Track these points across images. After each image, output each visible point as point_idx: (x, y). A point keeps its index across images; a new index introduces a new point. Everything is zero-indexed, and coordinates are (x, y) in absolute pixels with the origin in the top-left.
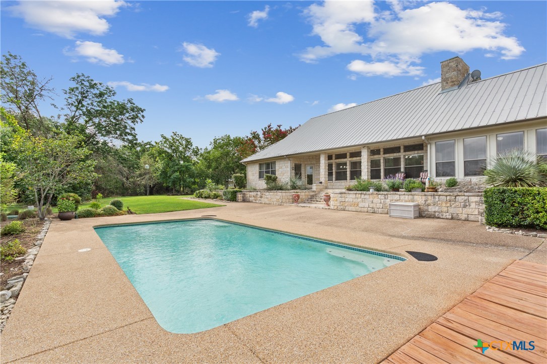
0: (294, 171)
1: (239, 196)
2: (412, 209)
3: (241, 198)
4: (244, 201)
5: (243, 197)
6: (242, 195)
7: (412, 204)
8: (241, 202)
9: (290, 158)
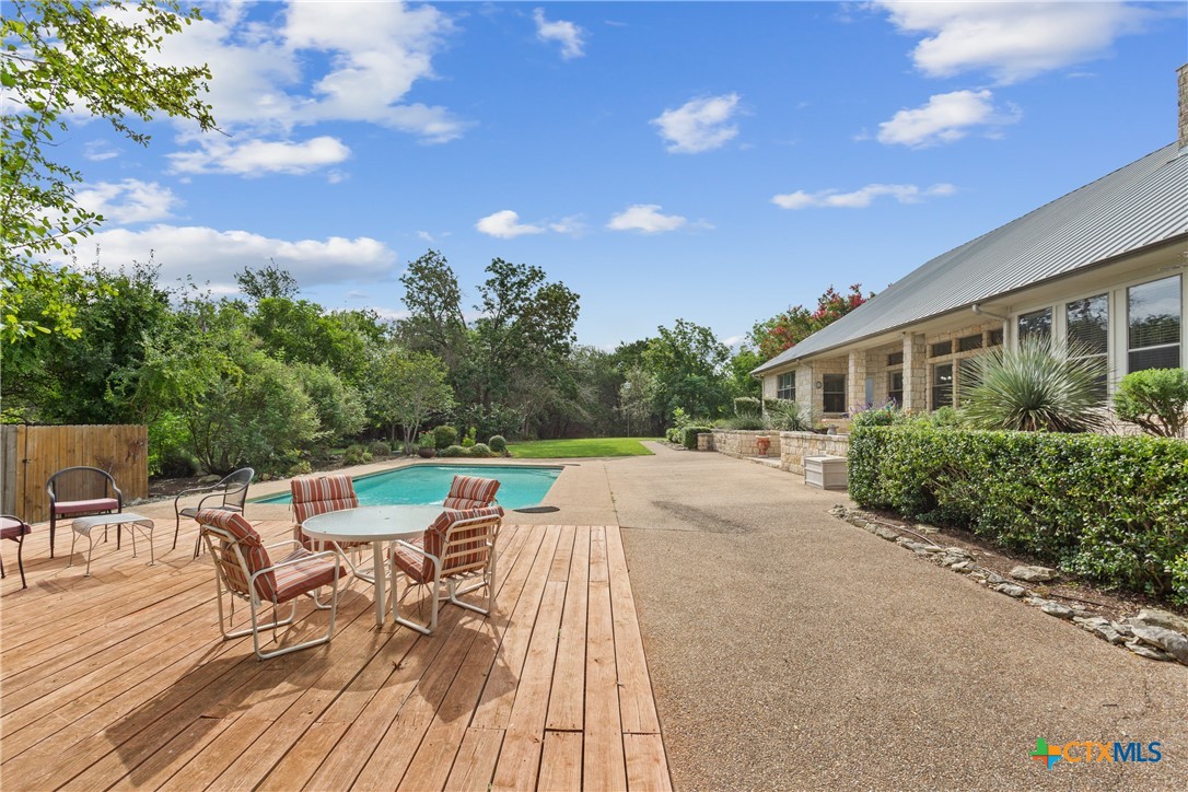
0: (821, 391)
1: (702, 440)
2: (820, 470)
3: (705, 443)
4: (711, 448)
5: (709, 442)
6: (706, 438)
7: (820, 459)
8: (704, 450)
9: (811, 362)
